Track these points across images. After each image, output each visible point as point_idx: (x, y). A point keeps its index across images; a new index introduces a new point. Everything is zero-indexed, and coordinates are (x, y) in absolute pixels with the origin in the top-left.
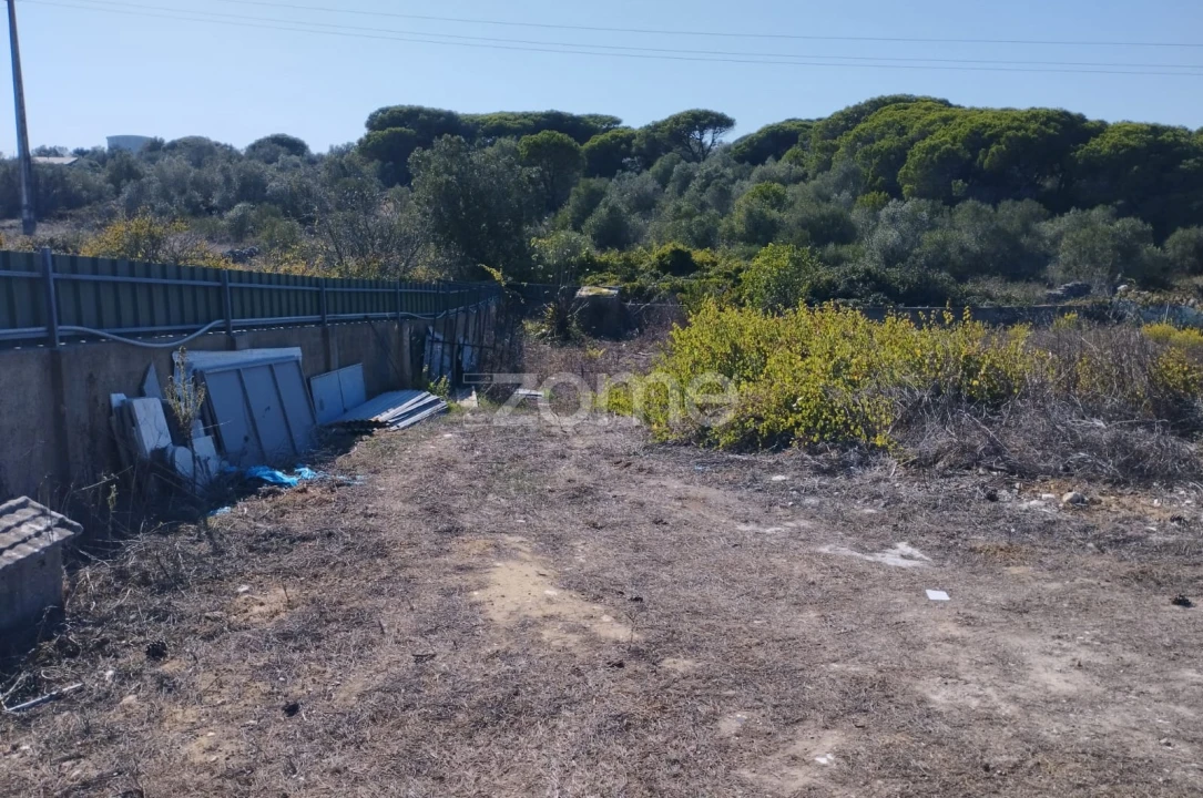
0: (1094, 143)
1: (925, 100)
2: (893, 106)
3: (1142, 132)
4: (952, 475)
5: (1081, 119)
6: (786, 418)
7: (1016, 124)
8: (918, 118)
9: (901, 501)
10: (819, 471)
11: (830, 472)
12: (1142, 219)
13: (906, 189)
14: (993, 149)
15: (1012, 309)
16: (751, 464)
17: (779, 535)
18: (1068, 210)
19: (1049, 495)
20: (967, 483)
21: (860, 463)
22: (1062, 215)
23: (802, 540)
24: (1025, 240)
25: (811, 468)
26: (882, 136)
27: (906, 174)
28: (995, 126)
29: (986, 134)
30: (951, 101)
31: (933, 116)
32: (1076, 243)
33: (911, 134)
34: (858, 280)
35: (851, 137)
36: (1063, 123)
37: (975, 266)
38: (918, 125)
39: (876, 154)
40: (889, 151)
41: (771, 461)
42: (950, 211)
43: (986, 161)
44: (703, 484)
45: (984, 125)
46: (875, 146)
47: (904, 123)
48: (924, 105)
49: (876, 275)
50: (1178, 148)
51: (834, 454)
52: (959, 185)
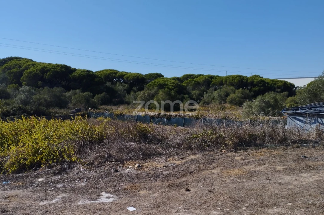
0: (74, 74)
1: (26, 59)
2: (16, 60)
3: (85, 71)
4: (101, 166)
5: (70, 67)
6: (37, 157)
7: (54, 67)
8: (25, 64)
9: (90, 178)
10: (55, 174)
11: (59, 174)
12: (90, 92)
13: (24, 83)
14: (48, 73)
15: (64, 116)
16: (27, 177)
17: (59, 202)
18: (71, 90)
19: (131, 166)
20: (106, 168)
21: (69, 168)
22: (69, 91)
23: (69, 202)
24: (62, 97)
25: (52, 173)
26: (14, 68)
27: (23, 79)
28: (48, 68)
29: (46, 69)
30: (33, 60)
31: (29, 63)
32: (76, 98)
33: (23, 68)
34: (17, 110)
35: (3, 67)
36: (66, 68)
37: (49, 105)
38: (25, 66)
39: (13, 72)
40: (17, 72)
41: (35, 174)
42: (38, 90)
43: (47, 77)
44: (12, 189)
45: (45, 67)
46: (12, 71)
47: (20, 65)
48: (26, 60)
49: (22, 108)
50: (93, 76)
51: (59, 167)
52: (40, 83)
